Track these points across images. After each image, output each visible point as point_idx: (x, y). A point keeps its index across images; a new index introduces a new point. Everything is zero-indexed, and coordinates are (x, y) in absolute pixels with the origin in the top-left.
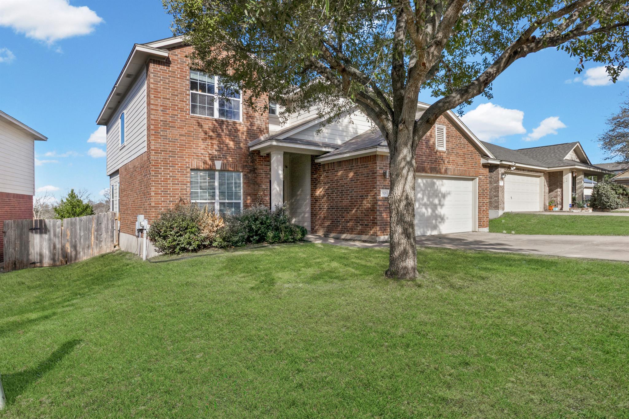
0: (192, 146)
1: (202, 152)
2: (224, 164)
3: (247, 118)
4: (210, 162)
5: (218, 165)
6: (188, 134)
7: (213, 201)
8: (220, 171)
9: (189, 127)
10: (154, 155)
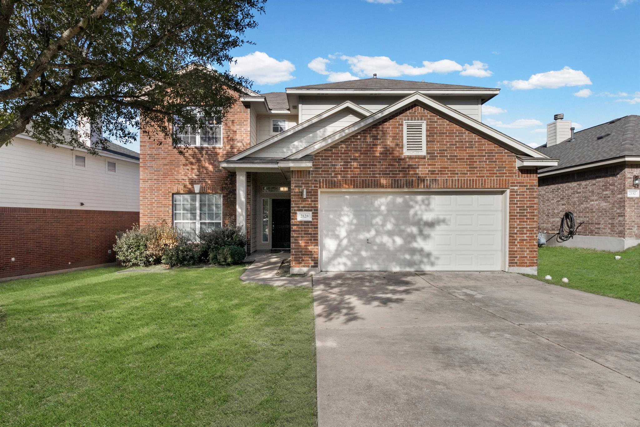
0: (173, 173)
1: (184, 177)
2: (202, 187)
3: (227, 142)
4: (190, 186)
5: (197, 188)
6: (171, 163)
7: (194, 221)
8: (200, 193)
9: (171, 157)
10: (142, 184)
